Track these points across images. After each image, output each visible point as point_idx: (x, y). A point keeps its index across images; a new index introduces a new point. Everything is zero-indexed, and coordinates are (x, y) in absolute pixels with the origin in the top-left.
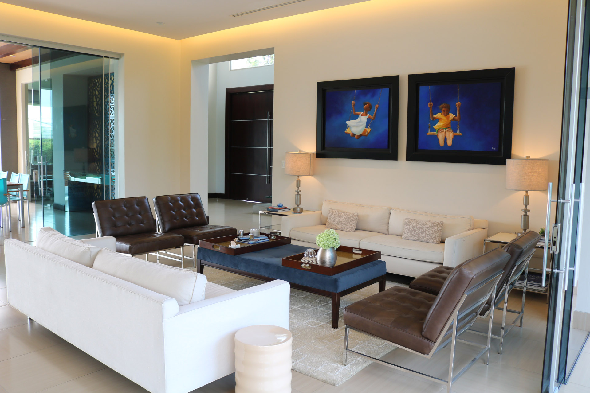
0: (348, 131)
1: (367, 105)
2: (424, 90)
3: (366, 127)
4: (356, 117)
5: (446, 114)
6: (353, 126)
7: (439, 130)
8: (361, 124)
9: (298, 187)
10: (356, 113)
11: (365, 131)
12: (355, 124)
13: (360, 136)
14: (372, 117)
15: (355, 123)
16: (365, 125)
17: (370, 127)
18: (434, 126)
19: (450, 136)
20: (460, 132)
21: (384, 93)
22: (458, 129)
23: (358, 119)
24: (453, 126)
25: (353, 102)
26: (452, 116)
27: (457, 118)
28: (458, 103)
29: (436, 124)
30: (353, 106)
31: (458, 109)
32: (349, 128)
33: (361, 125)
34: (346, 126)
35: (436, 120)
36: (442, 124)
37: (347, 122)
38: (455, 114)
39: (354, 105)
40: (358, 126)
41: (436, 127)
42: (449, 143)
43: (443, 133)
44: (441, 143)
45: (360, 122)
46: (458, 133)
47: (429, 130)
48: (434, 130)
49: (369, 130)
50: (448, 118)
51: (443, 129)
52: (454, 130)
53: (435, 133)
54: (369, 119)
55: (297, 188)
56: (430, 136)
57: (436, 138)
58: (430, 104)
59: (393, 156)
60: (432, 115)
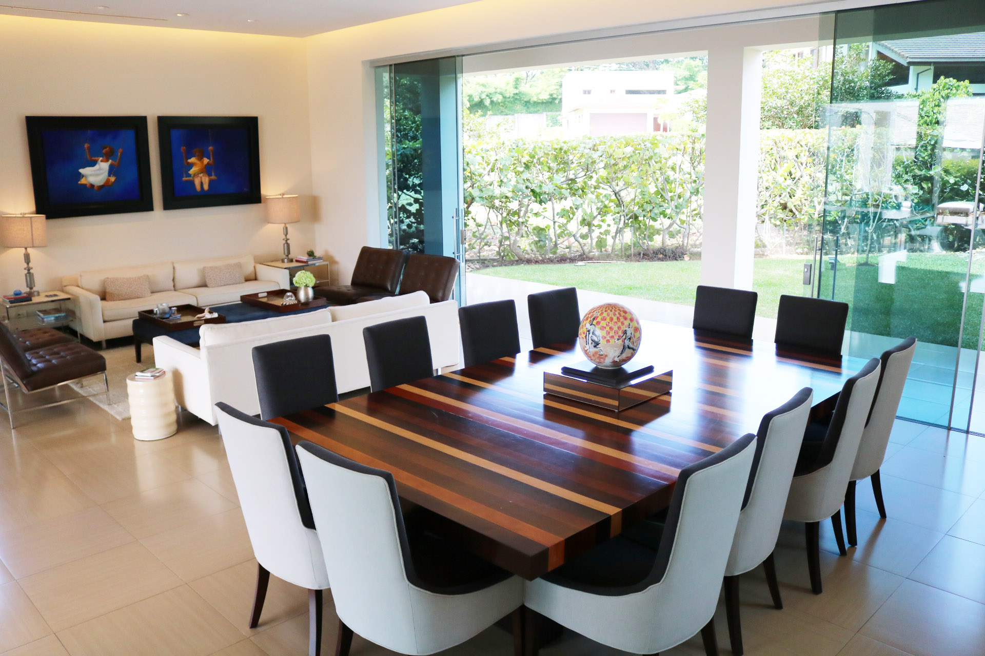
0: (83, 181)
1: (108, 149)
2: (175, 134)
3: (110, 174)
4: (93, 164)
5: (200, 159)
6: (91, 175)
7: (195, 175)
8: (101, 172)
9: (28, 264)
10: (93, 158)
11: (108, 180)
12: (93, 173)
13: (101, 187)
14: (116, 163)
15: (92, 171)
16: (106, 174)
17: (114, 175)
18: (189, 171)
19: (206, 180)
20: (215, 175)
21: (129, 136)
22: (213, 174)
23: (97, 167)
24: (207, 170)
25: (86, 146)
26: (206, 161)
27: (211, 162)
28: (211, 148)
29: (191, 168)
30: (87, 151)
31: (211, 153)
32: (84, 177)
33: (102, 174)
34: (80, 176)
35: (191, 165)
36: (197, 168)
37: (81, 171)
38: (209, 158)
39: (89, 148)
40: (97, 175)
41: (192, 171)
42: (206, 187)
43: (199, 179)
44: (198, 187)
45: (98, 170)
46: (213, 177)
47: (184, 175)
48: (189, 175)
49: (113, 179)
50: (203, 163)
51: (198, 174)
52: (210, 175)
53: (191, 178)
54: (111, 167)
55: (25, 265)
56: (187, 181)
57: (192, 183)
58: (183, 149)
59: (148, 207)
60: (187, 159)
